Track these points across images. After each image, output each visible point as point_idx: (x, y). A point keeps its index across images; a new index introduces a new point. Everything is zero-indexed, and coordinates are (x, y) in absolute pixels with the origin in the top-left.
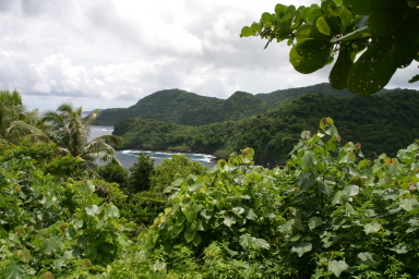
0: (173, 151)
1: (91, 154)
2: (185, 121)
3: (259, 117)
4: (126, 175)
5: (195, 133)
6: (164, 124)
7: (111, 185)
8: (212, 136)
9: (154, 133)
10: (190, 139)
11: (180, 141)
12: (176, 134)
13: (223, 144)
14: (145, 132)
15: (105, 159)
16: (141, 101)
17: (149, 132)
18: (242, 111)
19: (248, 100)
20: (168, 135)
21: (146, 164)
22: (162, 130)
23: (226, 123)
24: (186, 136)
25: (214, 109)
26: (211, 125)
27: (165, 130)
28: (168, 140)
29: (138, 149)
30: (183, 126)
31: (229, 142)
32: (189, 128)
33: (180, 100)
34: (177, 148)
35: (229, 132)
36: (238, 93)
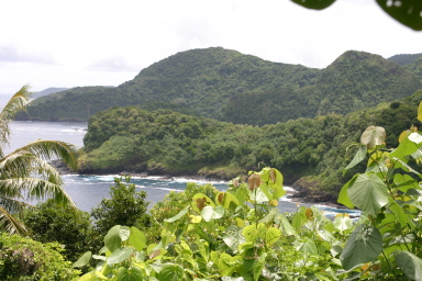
0: (210, 177)
1: (10, 181)
2: (235, 116)
3: (395, 106)
4: (85, 226)
5: (255, 139)
6: (193, 121)
7: (46, 248)
8: (291, 146)
9: (170, 139)
10: (246, 152)
11: (224, 156)
12: (217, 141)
13: (314, 164)
14: (153, 136)
15: (39, 190)
16: (144, 72)
17: (160, 137)
18: (358, 94)
19: (372, 70)
20: (200, 142)
21: (128, 203)
22: (187, 132)
23: (322, 118)
24: (236, 146)
25: (297, 89)
26: (291, 123)
27: (194, 133)
28: (199, 154)
29: (138, 172)
30: (230, 126)
31: (328, 160)
32: (244, 130)
33: (226, 71)
34: (219, 170)
35: (329, 139)
36: (350, 54)
